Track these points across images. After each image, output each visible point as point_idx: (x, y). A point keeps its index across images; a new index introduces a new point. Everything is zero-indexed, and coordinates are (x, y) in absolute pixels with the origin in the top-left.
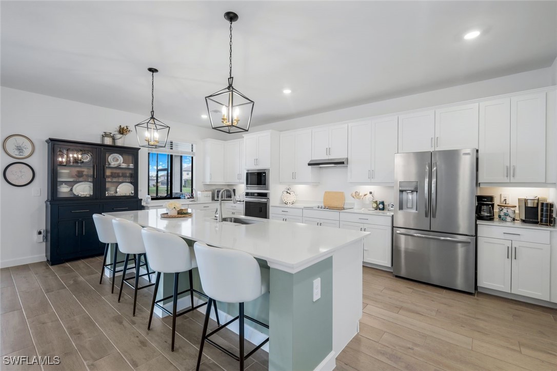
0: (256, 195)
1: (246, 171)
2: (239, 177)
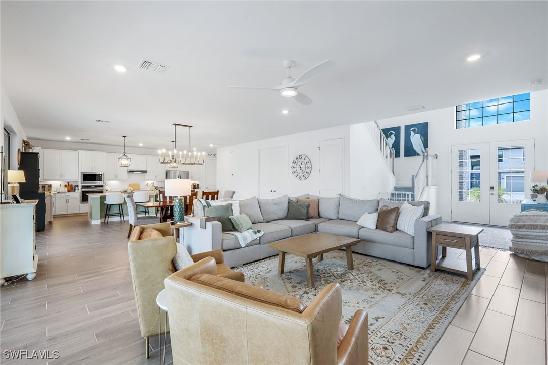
0: (94, 187)
1: (81, 173)
2: (62, 176)
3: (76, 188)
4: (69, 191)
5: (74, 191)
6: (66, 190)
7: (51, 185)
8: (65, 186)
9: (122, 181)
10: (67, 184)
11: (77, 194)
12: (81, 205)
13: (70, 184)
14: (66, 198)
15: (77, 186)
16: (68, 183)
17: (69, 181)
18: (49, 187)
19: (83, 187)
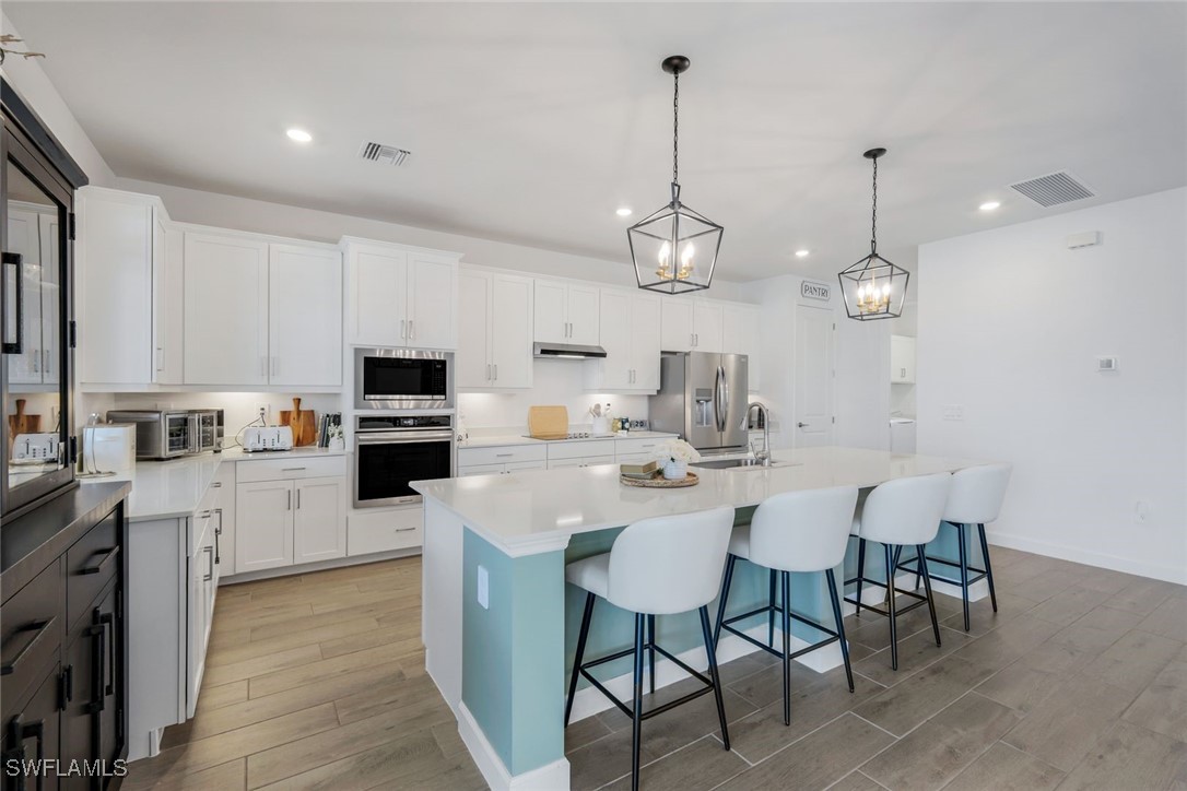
0: (411, 422)
1: (357, 351)
2: (269, 367)
3: (332, 429)
4: (299, 443)
5: (325, 443)
6: (286, 436)
7: (220, 415)
8: (285, 418)
9: (508, 394)
10: (291, 407)
11: (338, 462)
12: (353, 514)
13: (304, 407)
14: (289, 485)
15: (337, 420)
16: (298, 401)
17: (298, 392)
18: (206, 422)
19: (365, 422)
